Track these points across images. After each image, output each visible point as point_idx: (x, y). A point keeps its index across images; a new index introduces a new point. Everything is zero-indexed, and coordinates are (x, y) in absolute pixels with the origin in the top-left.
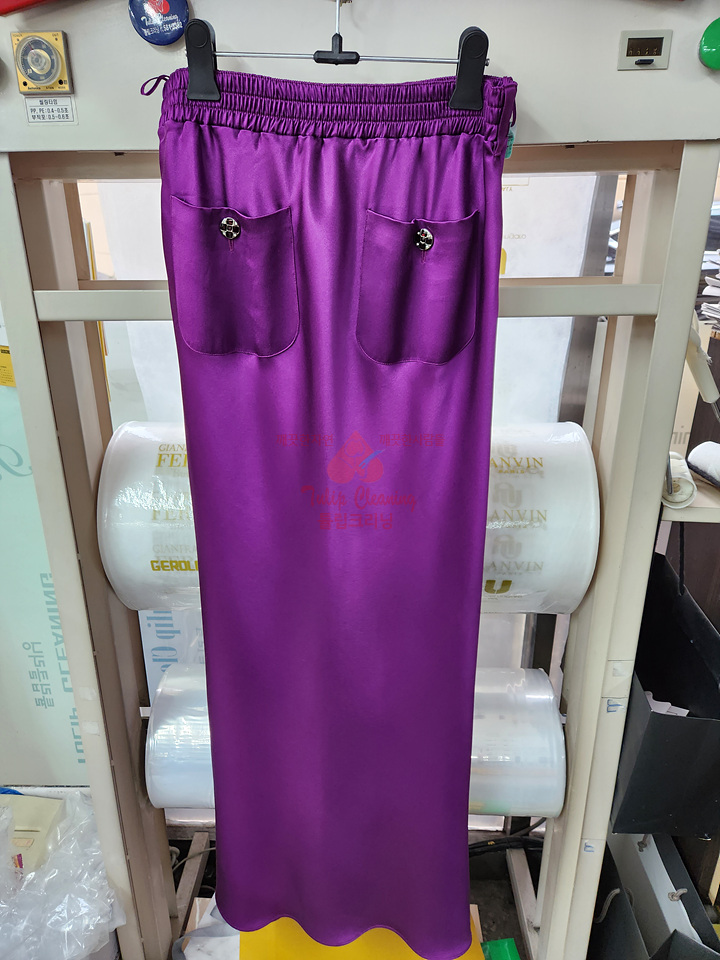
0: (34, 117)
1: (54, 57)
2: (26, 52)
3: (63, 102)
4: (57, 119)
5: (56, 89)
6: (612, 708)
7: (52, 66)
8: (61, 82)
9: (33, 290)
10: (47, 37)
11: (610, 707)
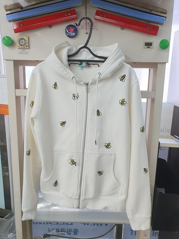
0: (20, 53)
1: (26, 41)
2: (20, 40)
3: (26, 50)
4: (25, 54)
5: (26, 48)
7: (25, 43)
8: (27, 46)
9: (15, 89)
10: (25, 37)
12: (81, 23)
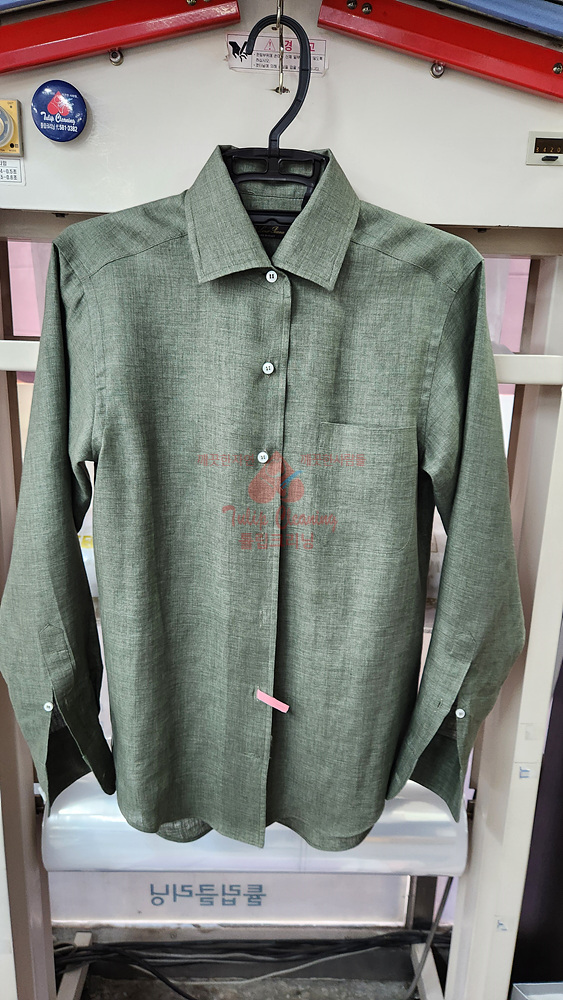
1: (7, 123)
3: (12, 164)
4: (5, 179)
5: (7, 152)
6: (524, 774)
7: (5, 131)
8: (12, 146)
10: (4, 105)
11: (523, 774)
12: (260, 42)
